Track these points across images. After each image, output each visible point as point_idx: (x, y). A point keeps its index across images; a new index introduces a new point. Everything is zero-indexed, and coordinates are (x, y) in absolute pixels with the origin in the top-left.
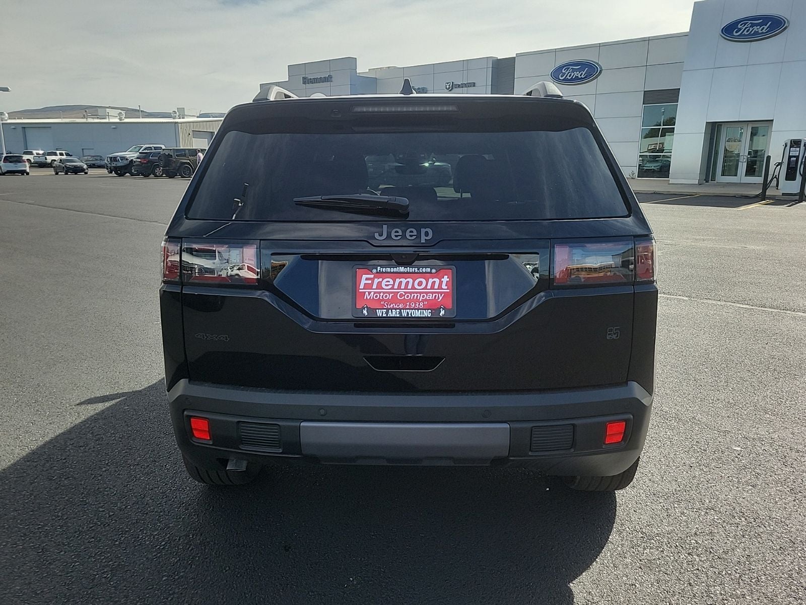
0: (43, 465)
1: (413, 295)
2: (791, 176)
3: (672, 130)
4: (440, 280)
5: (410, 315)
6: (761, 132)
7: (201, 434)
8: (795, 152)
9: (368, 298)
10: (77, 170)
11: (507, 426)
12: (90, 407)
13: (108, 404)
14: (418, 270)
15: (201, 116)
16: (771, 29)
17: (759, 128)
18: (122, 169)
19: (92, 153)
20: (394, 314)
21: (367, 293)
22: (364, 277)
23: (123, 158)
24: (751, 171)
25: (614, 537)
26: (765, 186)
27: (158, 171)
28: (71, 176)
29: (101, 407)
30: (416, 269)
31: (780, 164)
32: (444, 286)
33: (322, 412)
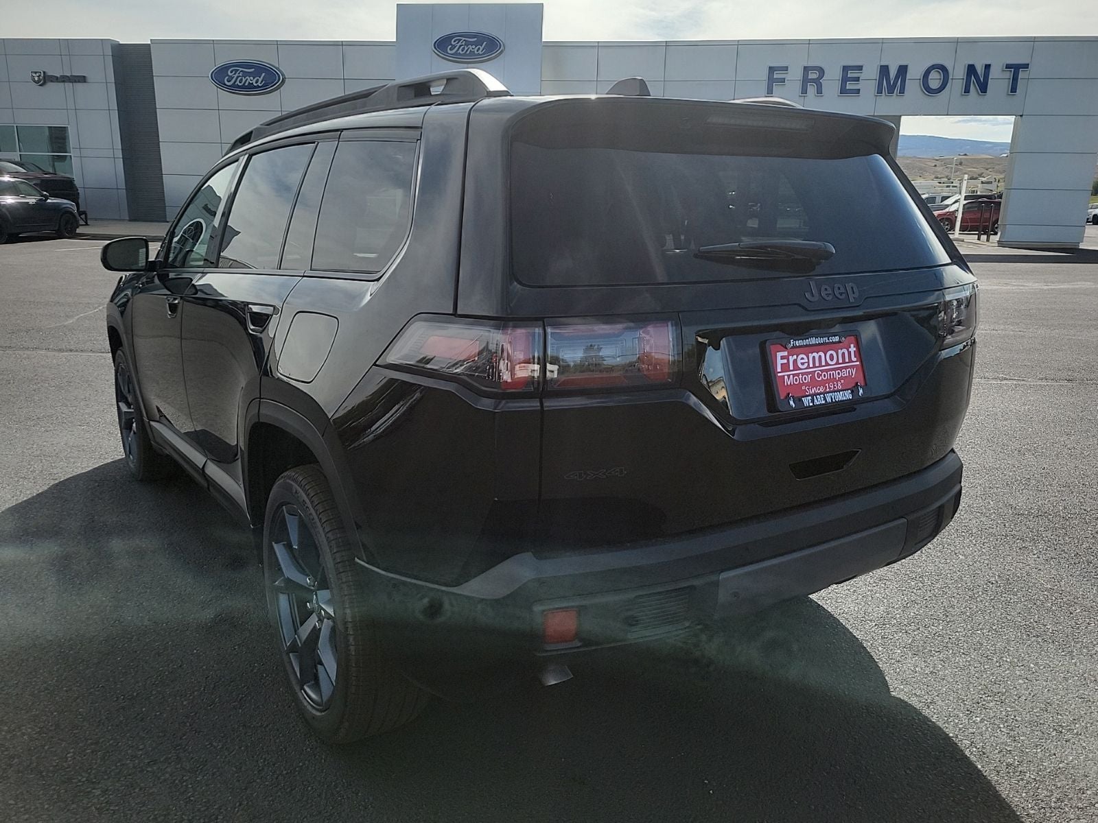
1: (829, 373)
4: (848, 350)
5: (834, 400)
9: (789, 384)
11: (904, 520)
14: (828, 339)
16: (487, 51)
20: (819, 401)
21: (786, 377)
22: (779, 354)
30: (826, 338)
32: (854, 359)
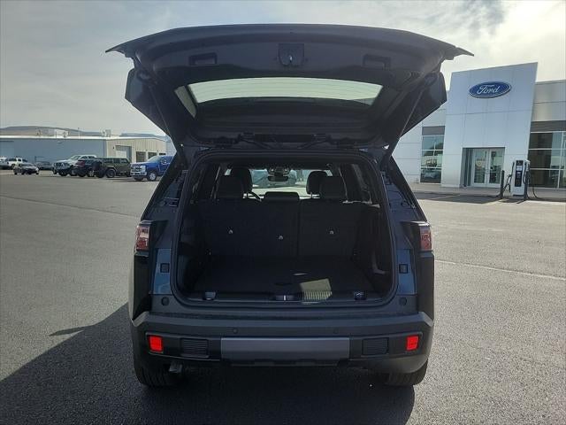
0: (33, 376)
2: (518, 184)
3: (441, 153)
6: (498, 154)
7: (156, 347)
8: (519, 168)
10: (30, 172)
11: (348, 339)
12: (59, 337)
13: (72, 335)
15: (123, 135)
16: (500, 90)
17: (496, 152)
18: (65, 171)
19: (43, 160)
23: (65, 164)
24: (493, 179)
25: (413, 414)
26: (502, 189)
27: (91, 173)
28: (26, 176)
29: (67, 336)
31: (511, 176)
33: (235, 331)
